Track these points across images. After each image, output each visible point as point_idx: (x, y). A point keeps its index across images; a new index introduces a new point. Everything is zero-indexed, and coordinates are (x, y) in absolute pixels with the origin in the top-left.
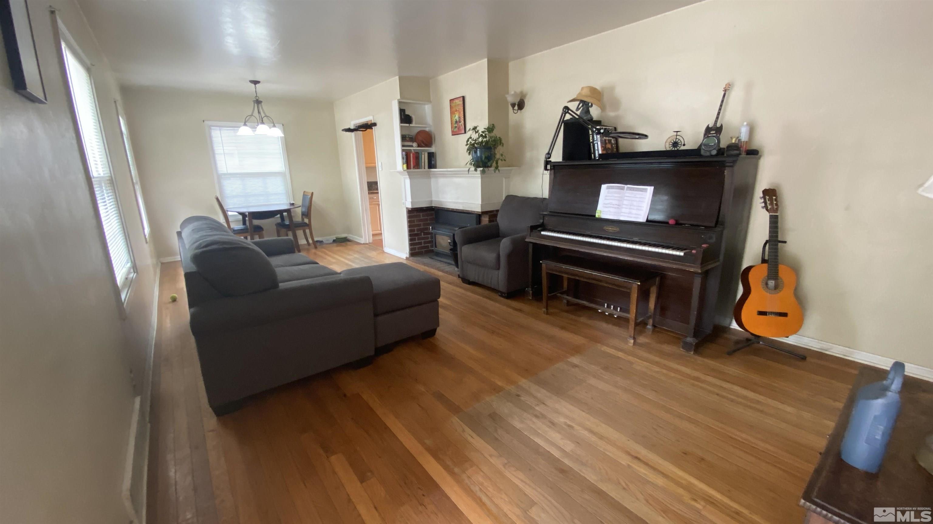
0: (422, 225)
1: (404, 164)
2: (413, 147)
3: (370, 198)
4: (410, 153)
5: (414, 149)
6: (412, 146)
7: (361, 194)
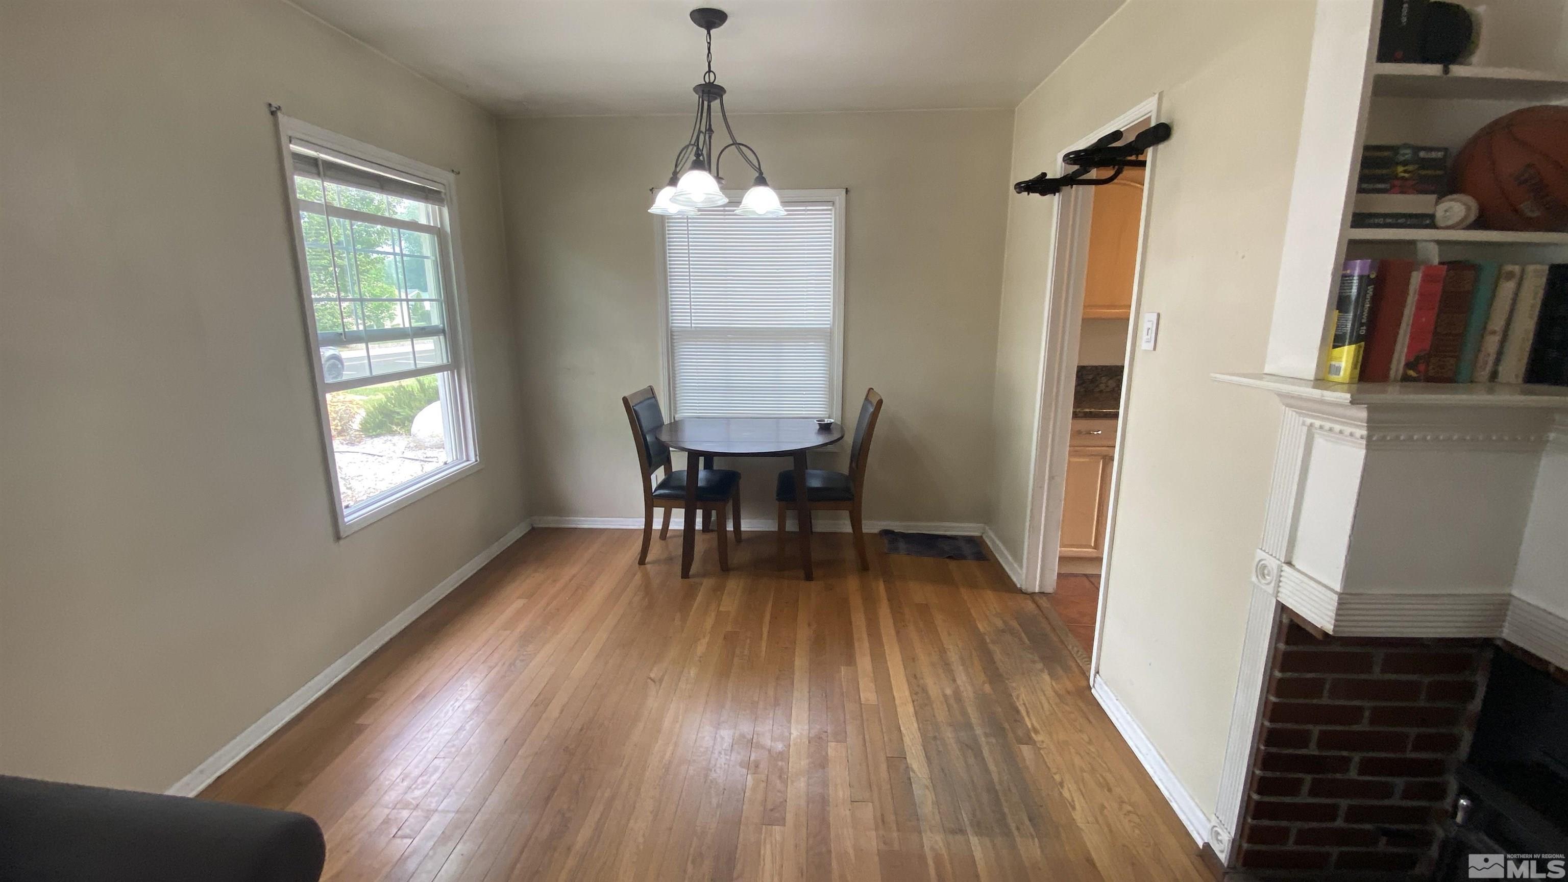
0: (1367, 714)
1: (1338, 341)
2: (1433, 226)
3: (1076, 434)
4: (1410, 267)
5: (1439, 242)
6: (1427, 221)
7: (1045, 418)
